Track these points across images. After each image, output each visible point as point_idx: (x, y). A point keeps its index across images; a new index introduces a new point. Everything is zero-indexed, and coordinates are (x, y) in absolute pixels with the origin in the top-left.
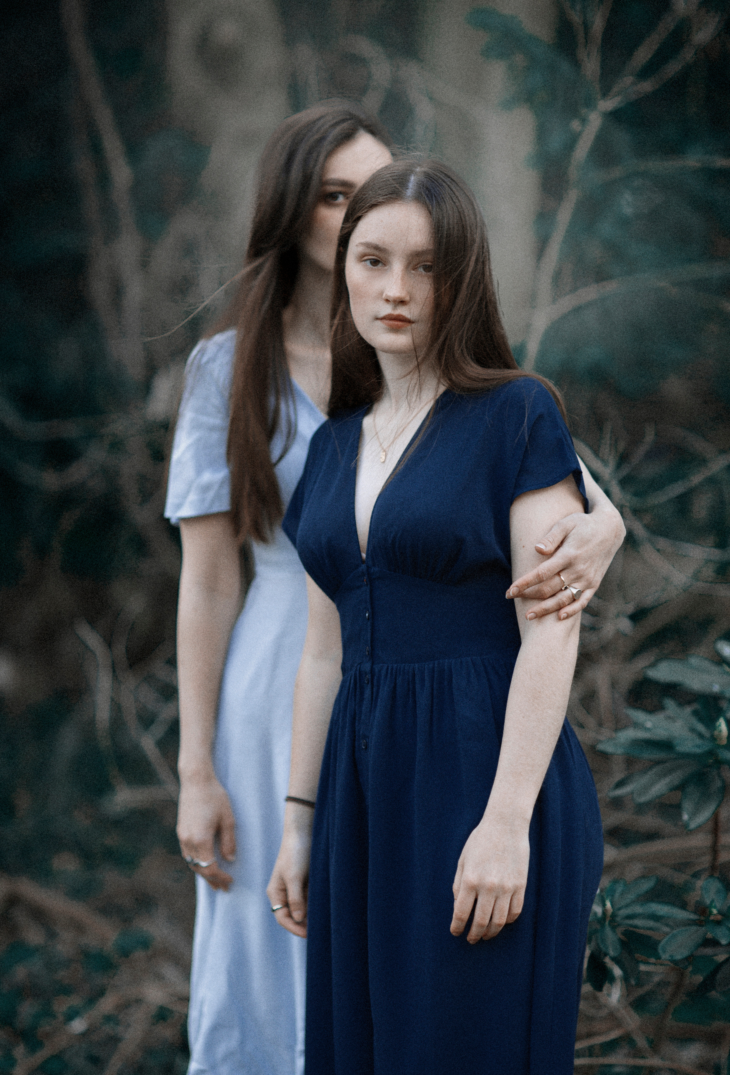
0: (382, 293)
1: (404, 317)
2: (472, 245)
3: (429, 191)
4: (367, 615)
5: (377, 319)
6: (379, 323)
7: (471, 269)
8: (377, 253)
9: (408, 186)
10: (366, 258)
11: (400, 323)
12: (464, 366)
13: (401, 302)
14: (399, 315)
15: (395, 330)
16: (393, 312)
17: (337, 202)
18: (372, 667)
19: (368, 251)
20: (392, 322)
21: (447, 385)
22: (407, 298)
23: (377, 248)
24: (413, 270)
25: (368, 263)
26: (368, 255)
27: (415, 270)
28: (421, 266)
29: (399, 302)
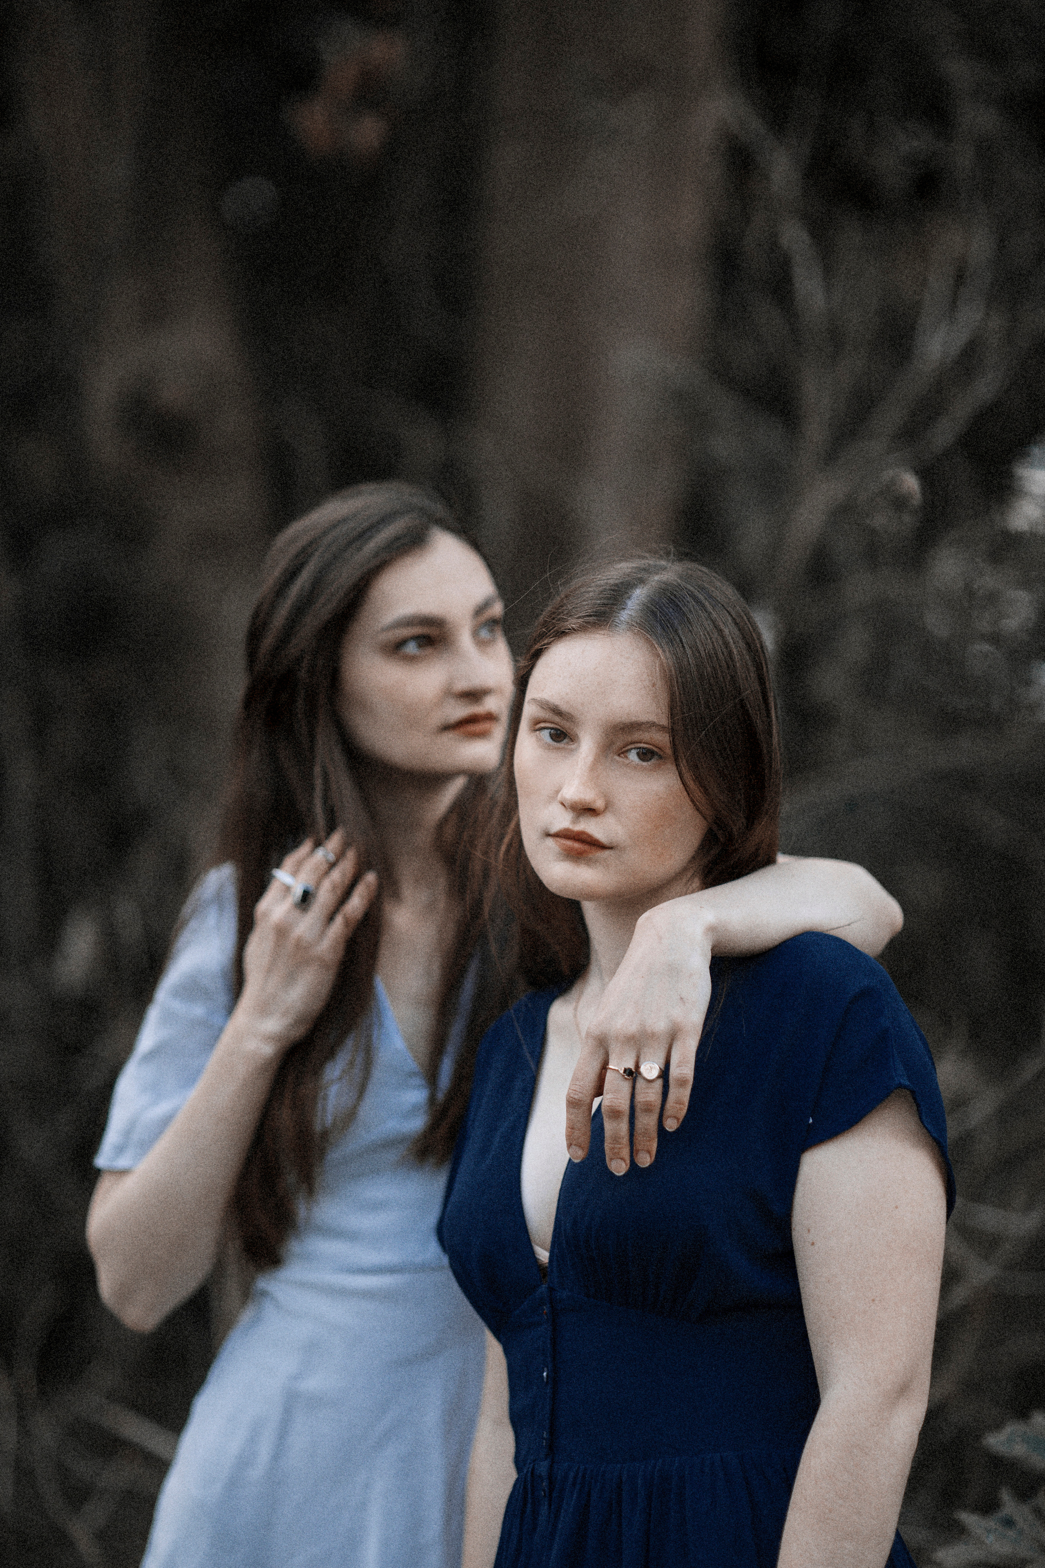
0: (557, 793)
1: (590, 836)
4: (545, 1374)
5: (548, 835)
6: (550, 842)
8: (557, 719)
9: (624, 604)
10: (542, 725)
11: (577, 845)
13: (586, 810)
14: (583, 833)
15: (574, 856)
16: (571, 827)
18: (551, 1467)
19: (547, 715)
20: (569, 843)
22: (599, 804)
23: (556, 711)
24: (619, 755)
25: (546, 734)
26: (545, 722)
27: (622, 755)
28: (635, 748)
29: (585, 809)
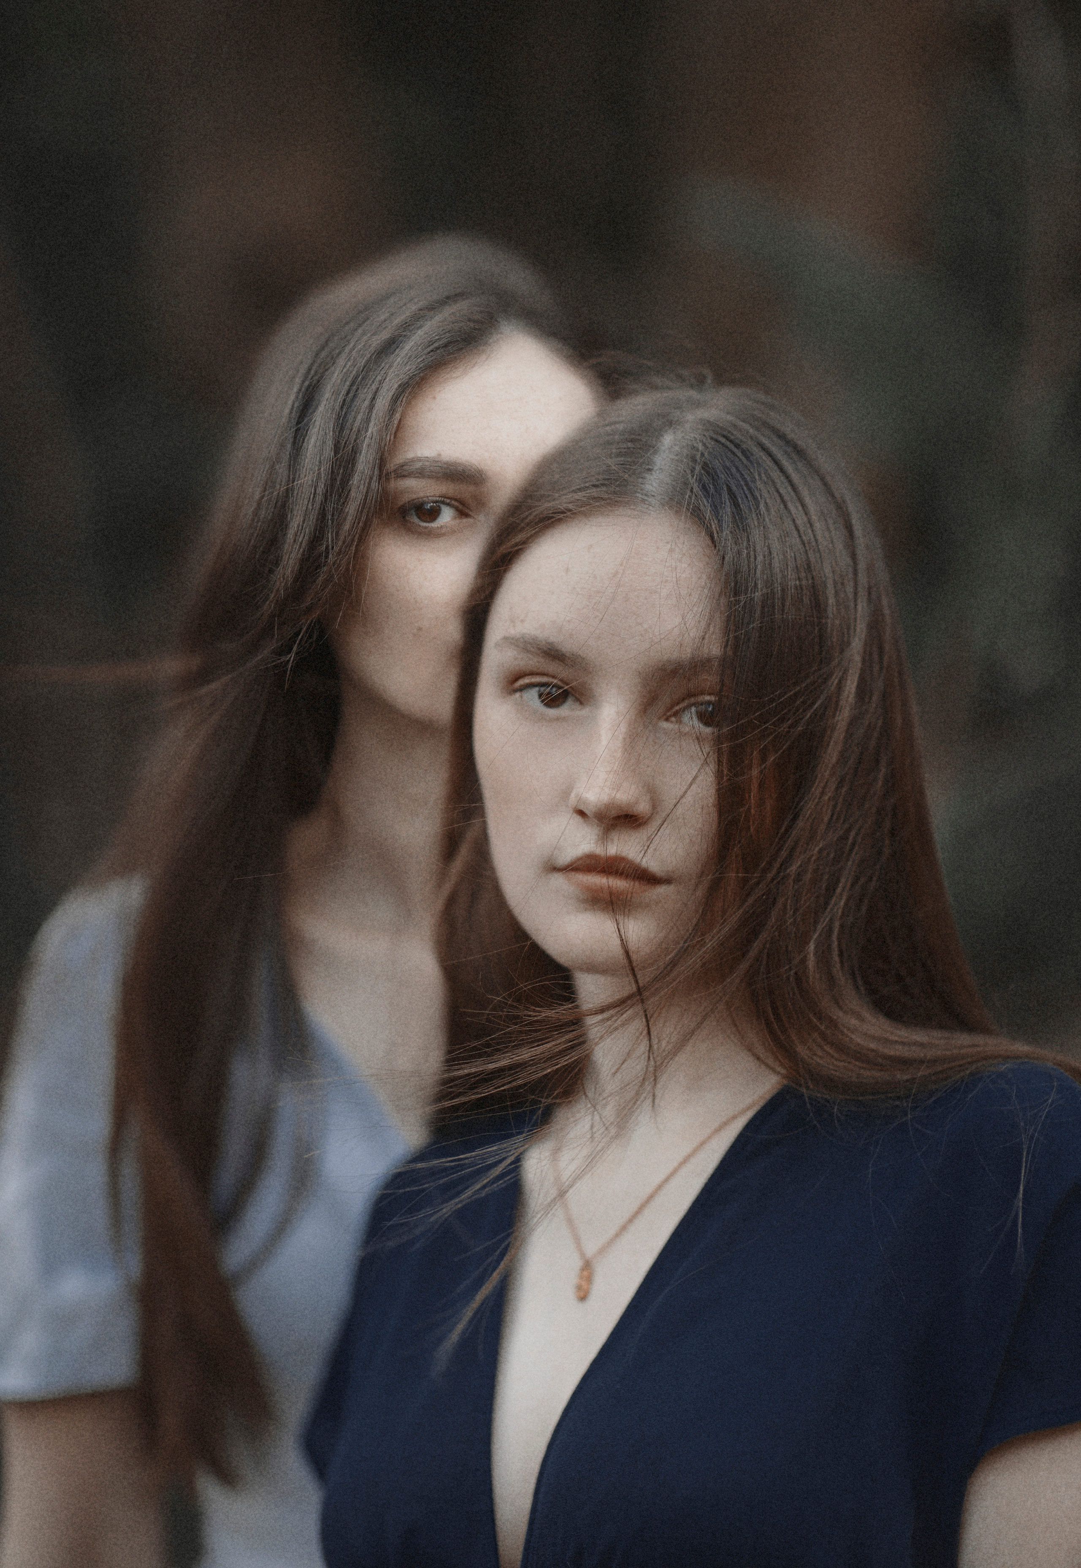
0: (566, 793)
1: (631, 863)
2: (844, 645)
3: (714, 477)
5: (553, 868)
6: (559, 881)
7: (844, 716)
8: (552, 667)
9: (650, 462)
10: (526, 680)
11: (618, 884)
12: (837, 1014)
13: (625, 819)
14: (616, 859)
15: (605, 904)
16: (599, 851)
17: (434, 525)
19: (533, 662)
20: (597, 880)
21: (783, 1071)
22: (643, 807)
23: (552, 653)
24: (667, 720)
25: (532, 695)
26: (532, 674)
27: (673, 719)
28: (694, 704)
29: (618, 818)
